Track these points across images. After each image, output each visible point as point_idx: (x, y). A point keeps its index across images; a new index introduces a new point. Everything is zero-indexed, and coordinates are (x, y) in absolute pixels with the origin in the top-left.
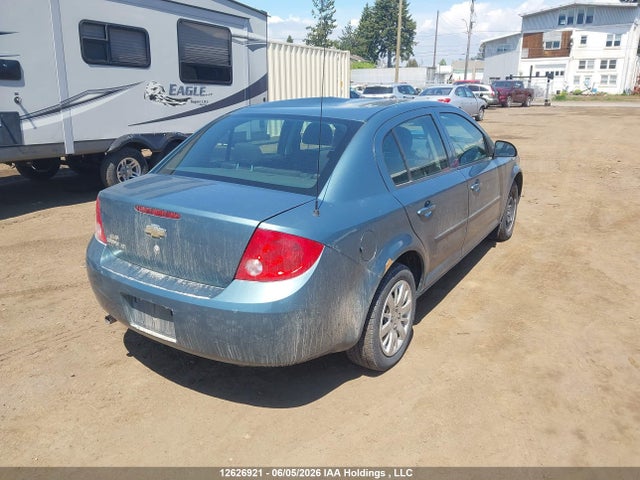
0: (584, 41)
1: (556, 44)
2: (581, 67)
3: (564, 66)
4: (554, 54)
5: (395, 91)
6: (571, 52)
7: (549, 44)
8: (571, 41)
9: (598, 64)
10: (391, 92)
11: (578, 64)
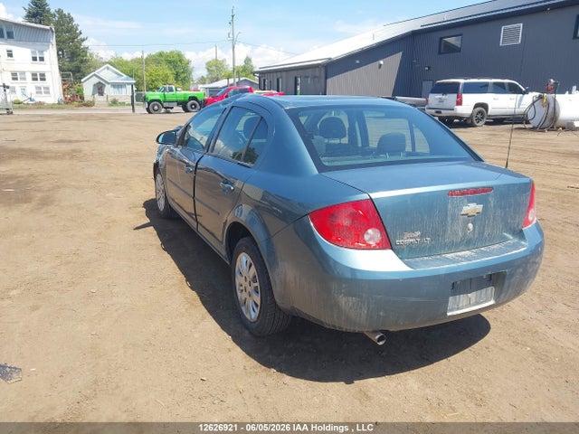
0: (10, 55)
2: (14, 79)
9: (29, 76)
11: (10, 77)
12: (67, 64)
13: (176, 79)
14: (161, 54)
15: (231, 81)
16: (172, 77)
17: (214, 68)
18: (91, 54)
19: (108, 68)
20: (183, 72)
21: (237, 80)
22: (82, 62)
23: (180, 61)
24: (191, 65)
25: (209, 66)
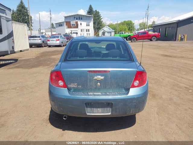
0: (81, 24)
1: (74, 25)
2: (82, 31)
3: (77, 31)
4: (74, 27)
5: (41, 37)
6: (79, 27)
7: (72, 25)
8: (78, 24)
9: (85, 30)
10: (40, 37)
11: (80, 31)
12: (96, 26)
13: (129, 30)
14: (125, 22)
15: (146, 30)
16: (127, 29)
17: (142, 25)
18: (103, 23)
19: (107, 27)
20: (132, 27)
21: (148, 29)
22: (101, 25)
23: (131, 23)
24: (134, 25)
25: (140, 25)
